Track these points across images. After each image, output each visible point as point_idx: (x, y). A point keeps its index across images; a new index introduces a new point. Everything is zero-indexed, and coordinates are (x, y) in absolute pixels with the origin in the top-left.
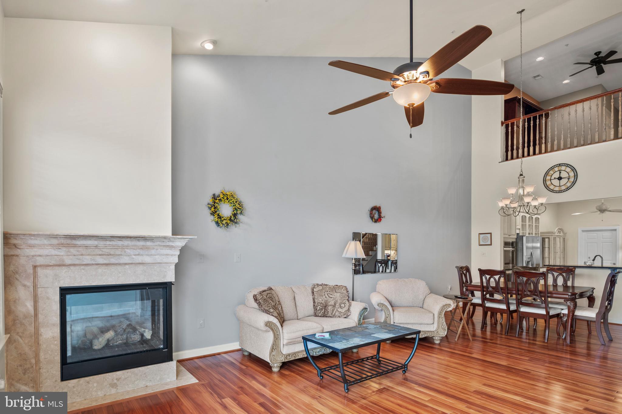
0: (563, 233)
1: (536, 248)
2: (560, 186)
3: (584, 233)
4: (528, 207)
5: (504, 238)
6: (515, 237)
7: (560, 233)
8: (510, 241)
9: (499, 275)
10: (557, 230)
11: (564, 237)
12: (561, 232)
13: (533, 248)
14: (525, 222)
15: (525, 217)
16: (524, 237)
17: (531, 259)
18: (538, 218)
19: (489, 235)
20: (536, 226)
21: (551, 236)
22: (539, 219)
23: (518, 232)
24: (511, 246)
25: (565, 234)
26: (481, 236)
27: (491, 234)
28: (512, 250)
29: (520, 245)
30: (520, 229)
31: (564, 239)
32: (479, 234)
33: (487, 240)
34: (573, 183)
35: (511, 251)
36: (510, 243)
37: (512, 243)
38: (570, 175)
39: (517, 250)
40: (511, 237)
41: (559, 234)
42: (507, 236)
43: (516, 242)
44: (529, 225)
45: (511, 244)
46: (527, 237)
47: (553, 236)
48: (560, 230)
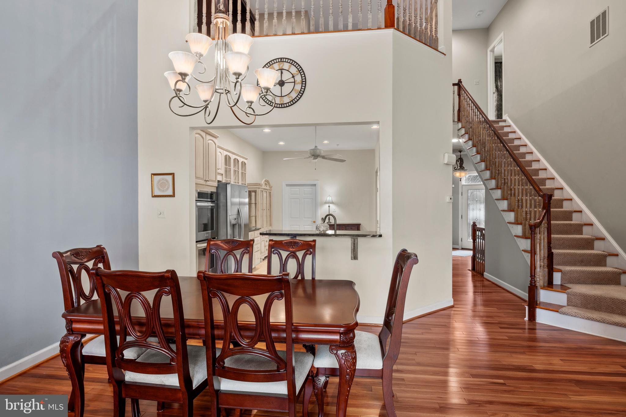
0: (269, 186)
1: (244, 204)
2: (281, 96)
3: (288, 188)
4: (238, 84)
5: (196, 184)
6: (216, 184)
7: (266, 186)
8: (209, 190)
9: (157, 290)
10: (264, 182)
11: (270, 191)
12: (268, 185)
13: (240, 204)
14: (230, 166)
15: (230, 158)
16: (227, 185)
17: (238, 220)
18: (244, 162)
19: (170, 177)
20: (242, 173)
21: (258, 189)
22: (246, 164)
23: (219, 178)
24: (209, 200)
25: (271, 187)
26: (156, 178)
27: (173, 174)
28: (212, 206)
29: (222, 197)
30: (222, 174)
31: (270, 193)
32: (152, 174)
33: (166, 187)
34: (300, 92)
35: (210, 207)
36: (207, 193)
37: (212, 194)
38: (295, 80)
39: (218, 206)
40: (208, 183)
41: (265, 188)
42: (202, 182)
43: (217, 193)
44: (235, 171)
45: (209, 196)
46: (232, 185)
47: (260, 189)
48: (267, 182)
